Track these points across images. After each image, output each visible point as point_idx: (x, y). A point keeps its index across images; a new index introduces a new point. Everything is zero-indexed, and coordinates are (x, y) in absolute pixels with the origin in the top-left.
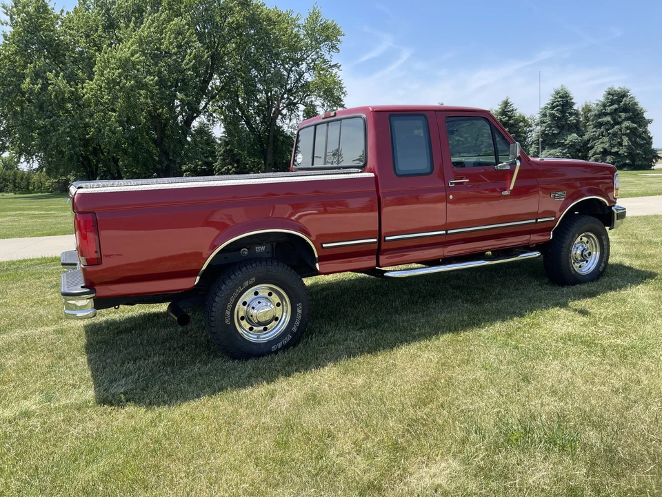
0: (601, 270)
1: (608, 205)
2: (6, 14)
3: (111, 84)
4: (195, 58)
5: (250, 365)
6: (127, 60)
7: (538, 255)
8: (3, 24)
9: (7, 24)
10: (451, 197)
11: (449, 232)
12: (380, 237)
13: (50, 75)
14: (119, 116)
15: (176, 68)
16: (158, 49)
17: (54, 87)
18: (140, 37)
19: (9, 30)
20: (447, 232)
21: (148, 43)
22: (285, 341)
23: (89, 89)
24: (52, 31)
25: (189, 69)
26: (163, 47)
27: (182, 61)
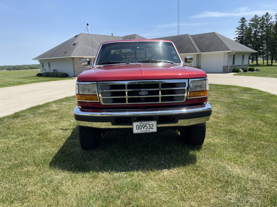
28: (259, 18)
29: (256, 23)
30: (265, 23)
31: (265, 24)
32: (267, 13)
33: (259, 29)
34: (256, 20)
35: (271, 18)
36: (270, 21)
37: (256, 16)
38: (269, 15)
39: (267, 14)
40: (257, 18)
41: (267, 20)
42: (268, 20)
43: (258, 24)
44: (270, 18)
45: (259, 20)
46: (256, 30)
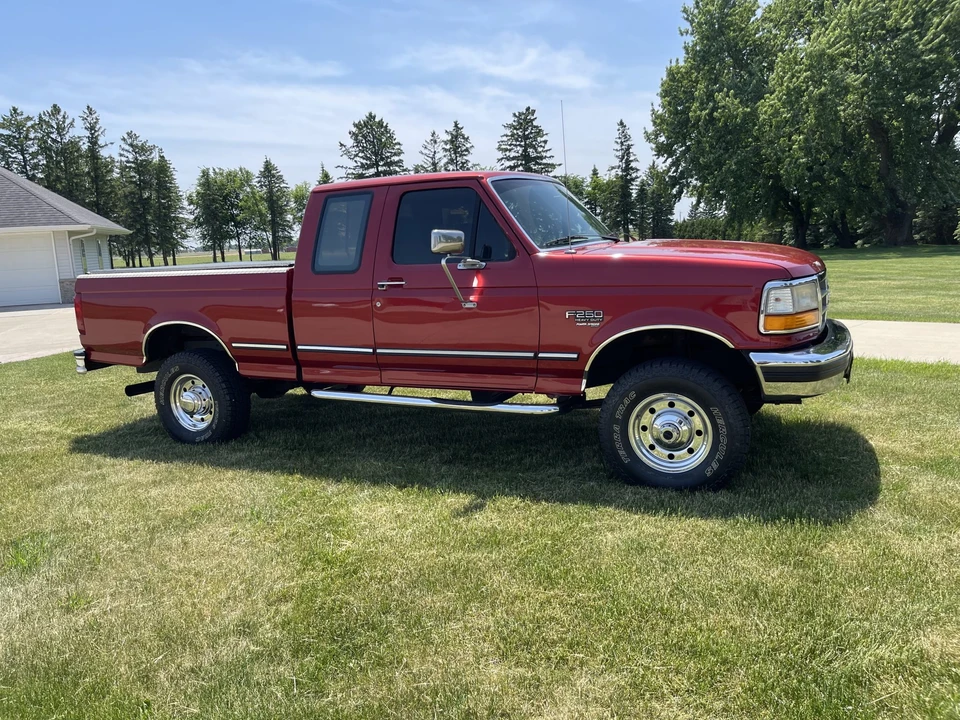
0: (709, 474)
1: (731, 346)
2: (687, 19)
3: (794, 96)
4: (946, 29)
5: (180, 448)
6: (822, 54)
7: (553, 411)
8: (682, 35)
9: (687, 33)
10: (379, 305)
11: (378, 351)
12: (292, 344)
13: (719, 96)
14: (806, 140)
15: (909, 51)
16: (883, 27)
17: (723, 111)
18: (850, 15)
19: (690, 40)
20: (374, 350)
21: (863, 20)
22: (207, 436)
23: (767, 106)
24: (742, 29)
25: (931, 51)
26: (889, 23)
27: (921, 39)
28: (29, 119)
29: (20, 133)
30: (53, 136)
31: (54, 141)
32: (55, 106)
33: (34, 155)
34: (19, 127)
35: (71, 124)
36: (71, 134)
37: (15, 110)
38: (62, 113)
39: (56, 109)
40: (19, 118)
41: (60, 130)
42: (64, 129)
43: (27, 138)
44: (68, 121)
45: (29, 124)
46: (24, 158)
